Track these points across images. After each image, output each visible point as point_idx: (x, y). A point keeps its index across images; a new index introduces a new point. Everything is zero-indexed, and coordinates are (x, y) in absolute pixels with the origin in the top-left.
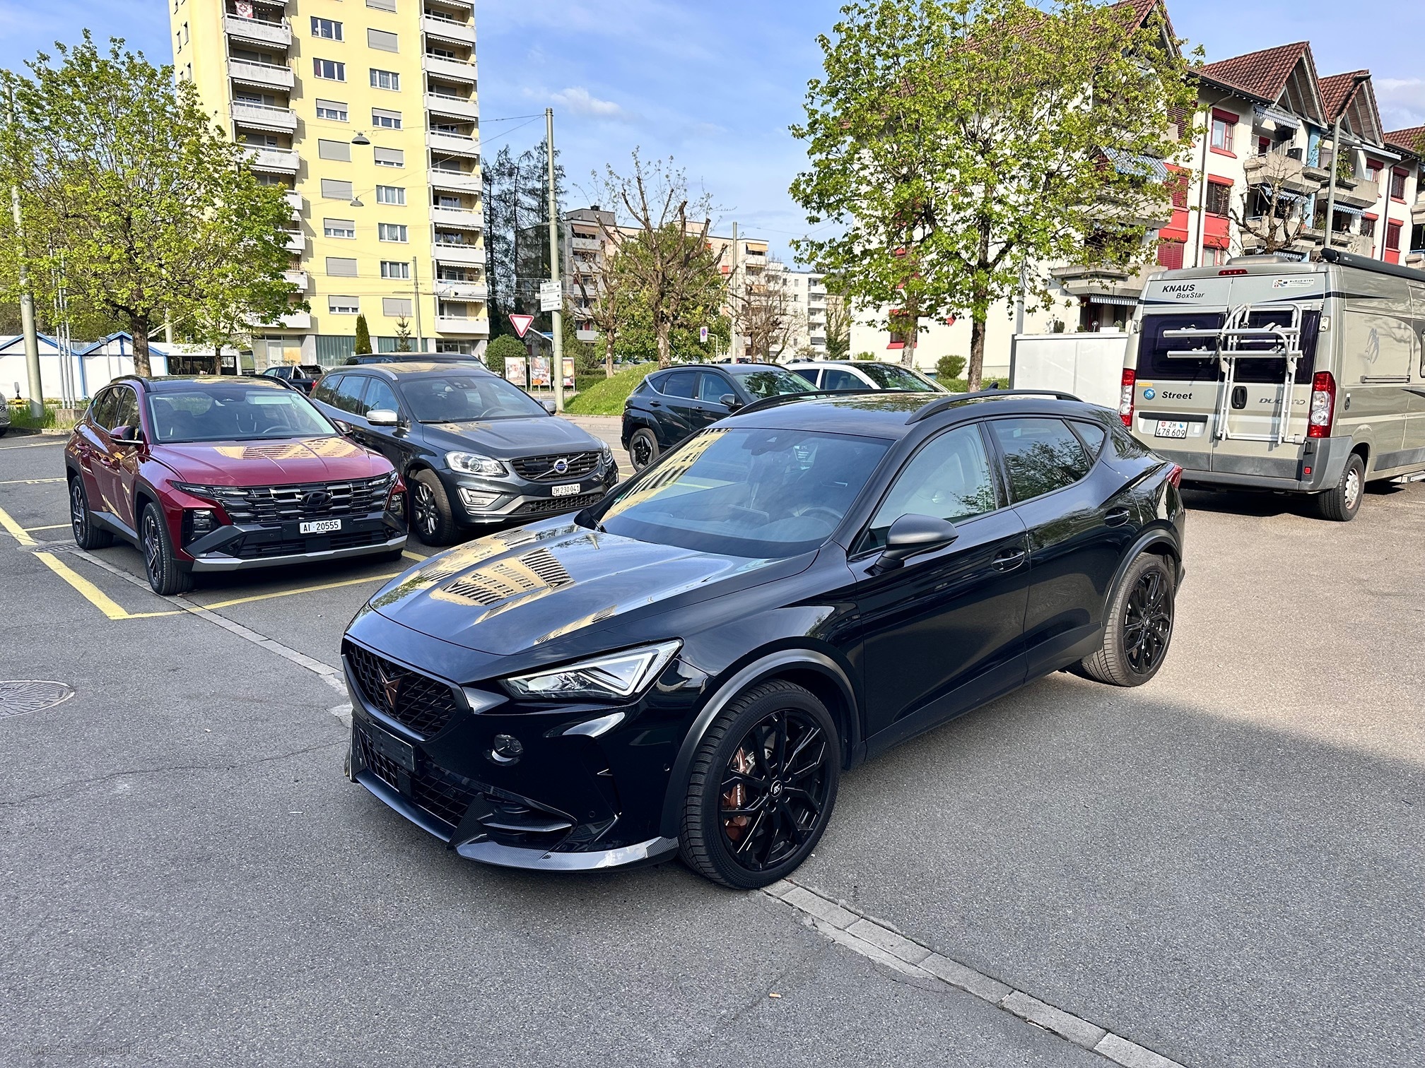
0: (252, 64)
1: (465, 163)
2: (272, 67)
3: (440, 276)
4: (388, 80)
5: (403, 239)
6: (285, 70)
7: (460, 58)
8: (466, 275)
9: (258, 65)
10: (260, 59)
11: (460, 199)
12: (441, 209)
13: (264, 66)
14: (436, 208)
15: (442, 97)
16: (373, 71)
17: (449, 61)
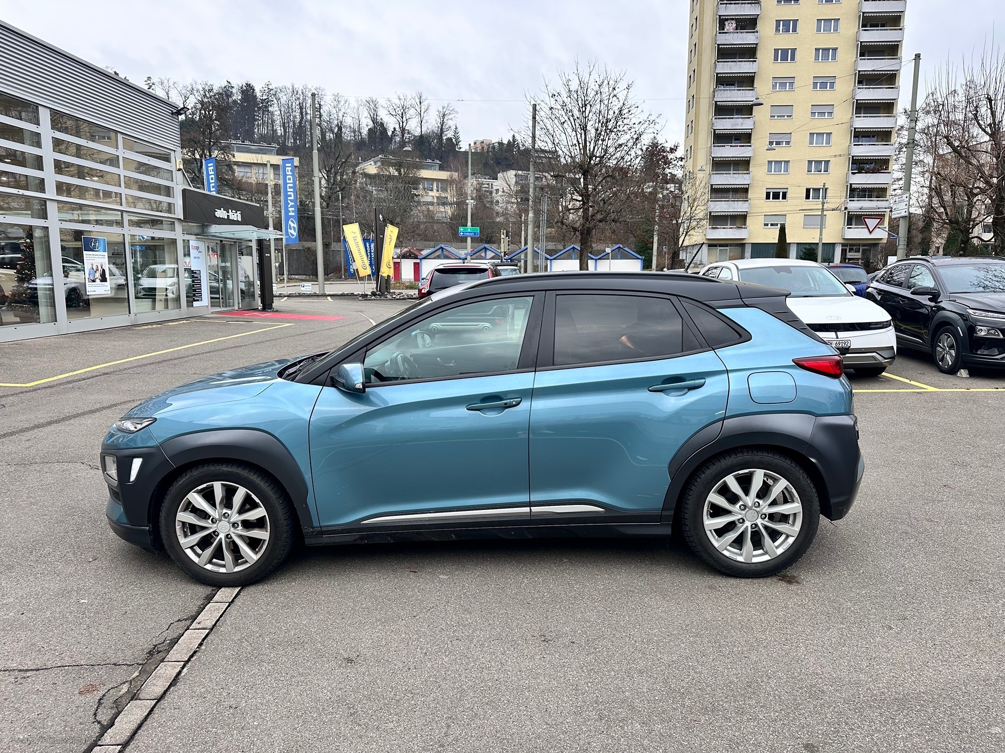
0: (731, 61)
1: (884, 107)
2: (744, 61)
3: (851, 196)
4: (829, 54)
5: (826, 171)
6: (754, 61)
7: (891, 26)
8: (875, 194)
9: (735, 61)
10: (737, 57)
11: (877, 136)
12: (859, 145)
13: (739, 61)
14: (855, 145)
15: (872, 59)
16: (817, 50)
17: (881, 30)
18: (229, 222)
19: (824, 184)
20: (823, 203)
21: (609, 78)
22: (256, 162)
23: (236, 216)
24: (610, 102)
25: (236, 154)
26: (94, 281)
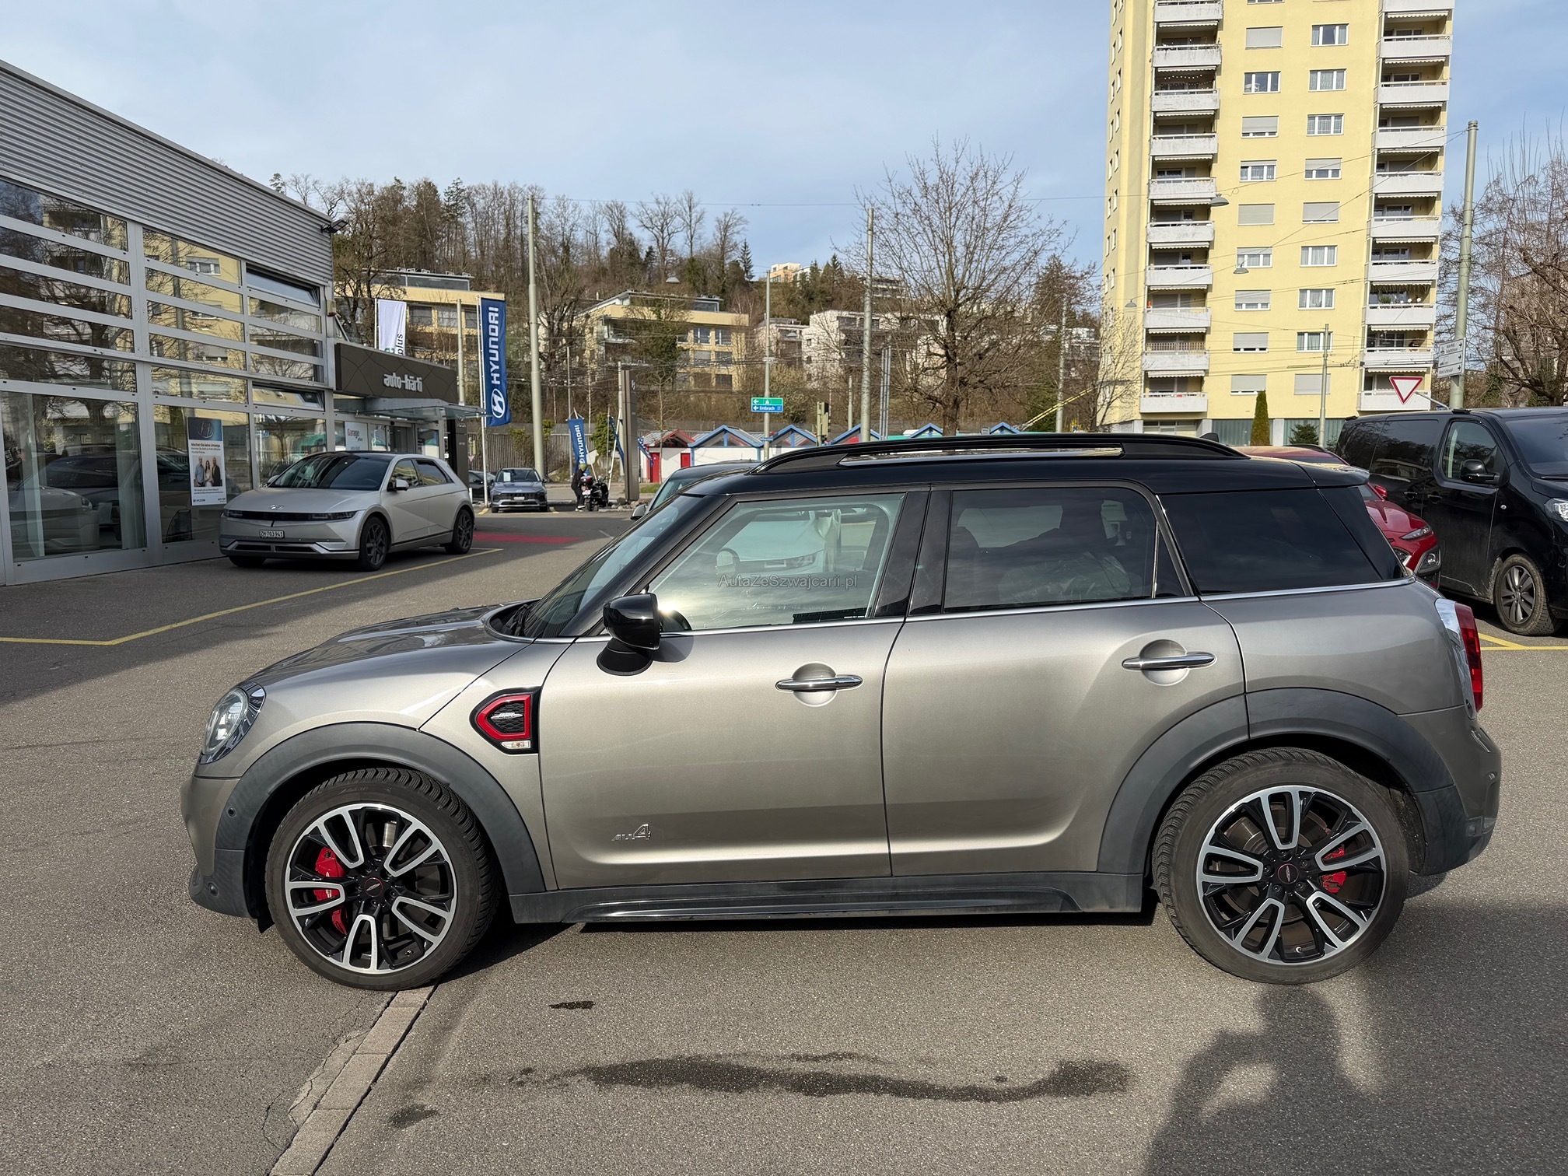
0: (1176, 138)
1: (1423, 204)
2: (1195, 137)
3: (1370, 344)
4: (1330, 123)
5: (1329, 304)
6: (1211, 137)
7: (1428, 79)
8: (1407, 340)
9: (1182, 137)
10: (1185, 131)
11: (1410, 252)
12: (1381, 264)
13: (1188, 137)
14: (1375, 264)
15: (1398, 130)
16: (1311, 117)
17: (1412, 85)
18: (404, 393)
19: (1327, 325)
20: (1325, 356)
21: (986, 168)
22: (438, 301)
23: (413, 384)
24: (988, 203)
25: (408, 289)
26: (203, 485)
